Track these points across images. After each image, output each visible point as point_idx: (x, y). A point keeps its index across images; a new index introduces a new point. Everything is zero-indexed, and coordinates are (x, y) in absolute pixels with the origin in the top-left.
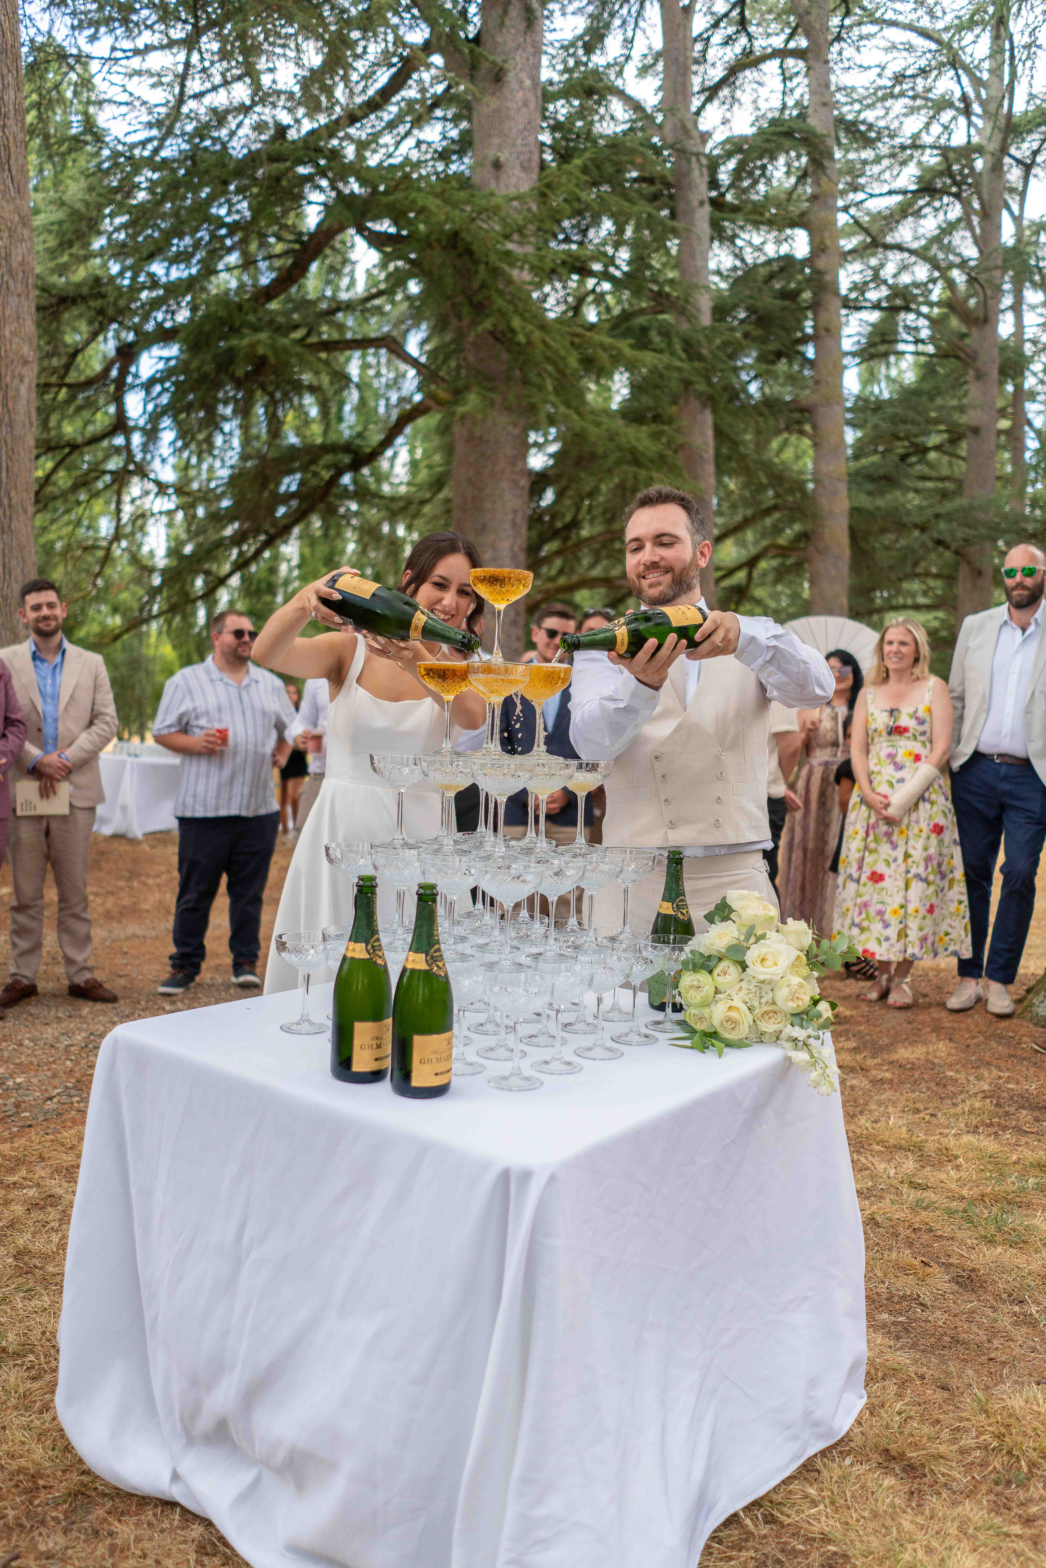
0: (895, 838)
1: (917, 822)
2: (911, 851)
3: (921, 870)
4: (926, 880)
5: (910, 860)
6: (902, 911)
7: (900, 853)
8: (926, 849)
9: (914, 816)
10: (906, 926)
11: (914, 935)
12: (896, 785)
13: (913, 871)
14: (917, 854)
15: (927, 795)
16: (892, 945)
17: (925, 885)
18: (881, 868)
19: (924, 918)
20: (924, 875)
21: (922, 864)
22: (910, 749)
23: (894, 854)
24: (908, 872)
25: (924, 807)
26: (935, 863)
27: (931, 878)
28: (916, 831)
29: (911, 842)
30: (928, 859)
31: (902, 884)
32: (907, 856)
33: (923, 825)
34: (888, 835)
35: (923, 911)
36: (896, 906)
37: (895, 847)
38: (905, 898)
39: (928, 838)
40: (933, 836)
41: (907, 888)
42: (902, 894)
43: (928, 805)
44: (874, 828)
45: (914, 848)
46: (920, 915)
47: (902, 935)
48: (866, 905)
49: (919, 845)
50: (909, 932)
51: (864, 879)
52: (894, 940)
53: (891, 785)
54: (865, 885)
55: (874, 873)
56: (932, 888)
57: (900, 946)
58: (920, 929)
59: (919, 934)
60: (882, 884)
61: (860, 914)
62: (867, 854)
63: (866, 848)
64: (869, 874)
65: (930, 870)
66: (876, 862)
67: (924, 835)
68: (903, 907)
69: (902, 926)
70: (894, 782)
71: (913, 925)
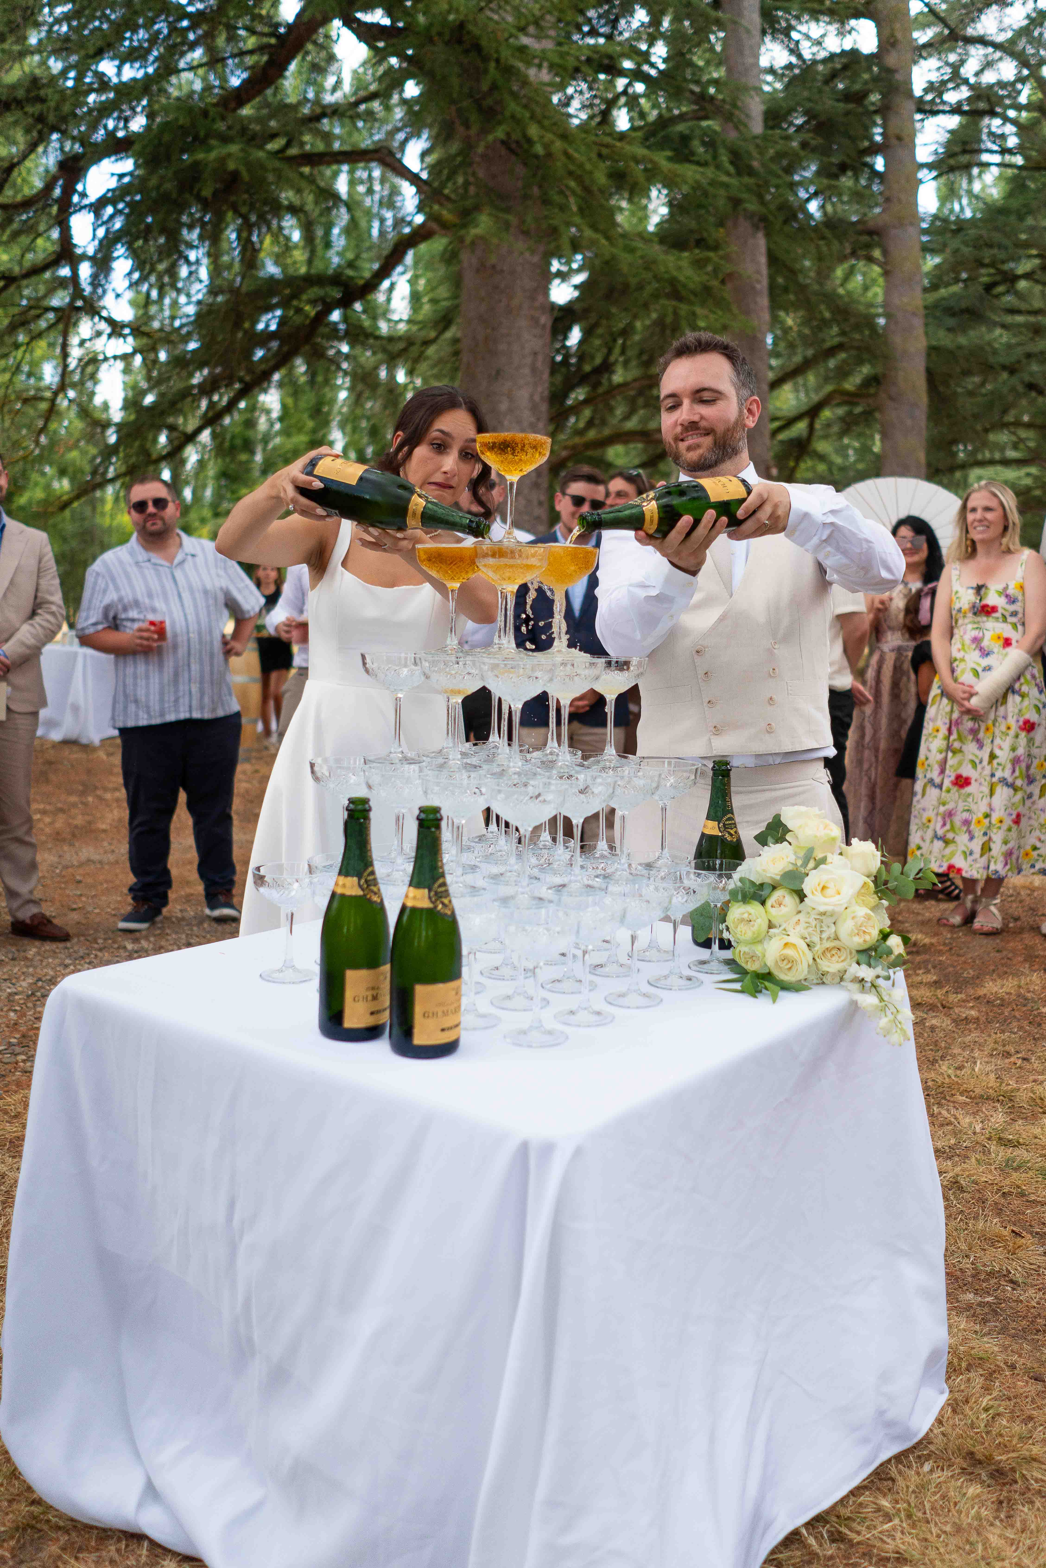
0: (981, 735)
1: (1005, 718)
2: (997, 752)
3: (1007, 774)
4: (1012, 786)
5: (995, 762)
6: (987, 822)
7: (985, 754)
8: (1013, 749)
9: (1002, 710)
10: (990, 839)
11: (997, 848)
12: (982, 674)
13: (999, 774)
14: (1004, 755)
15: (1017, 686)
16: (976, 860)
17: (1011, 791)
18: (967, 771)
19: (1009, 830)
20: (1010, 780)
21: (1009, 766)
22: (998, 631)
23: (979, 754)
24: (993, 775)
25: (1013, 700)
26: (1024, 765)
27: (1019, 783)
28: (1003, 728)
29: (998, 741)
30: (1016, 761)
31: (986, 790)
32: (992, 756)
33: (1012, 721)
34: (974, 732)
35: (1007, 822)
36: (980, 816)
37: (981, 746)
38: (990, 805)
39: (1017, 736)
40: (1023, 734)
41: (992, 793)
42: (986, 801)
43: (1018, 698)
44: (957, 723)
45: (1000, 748)
46: (1005, 826)
47: (986, 848)
48: (950, 814)
49: (1007, 744)
50: (992, 845)
51: (947, 783)
52: (977, 854)
53: (976, 674)
54: (948, 791)
55: (959, 777)
56: (1019, 795)
57: (983, 861)
58: (1006, 842)
59: (1005, 848)
60: (968, 789)
61: (944, 825)
62: (950, 754)
63: (949, 748)
64: (953, 778)
65: (1017, 773)
66: (960, 764)
67: (1012, 732)
68: (987, 816)
69: (986, 838)
70: (980, 670)
71: (997, 837)
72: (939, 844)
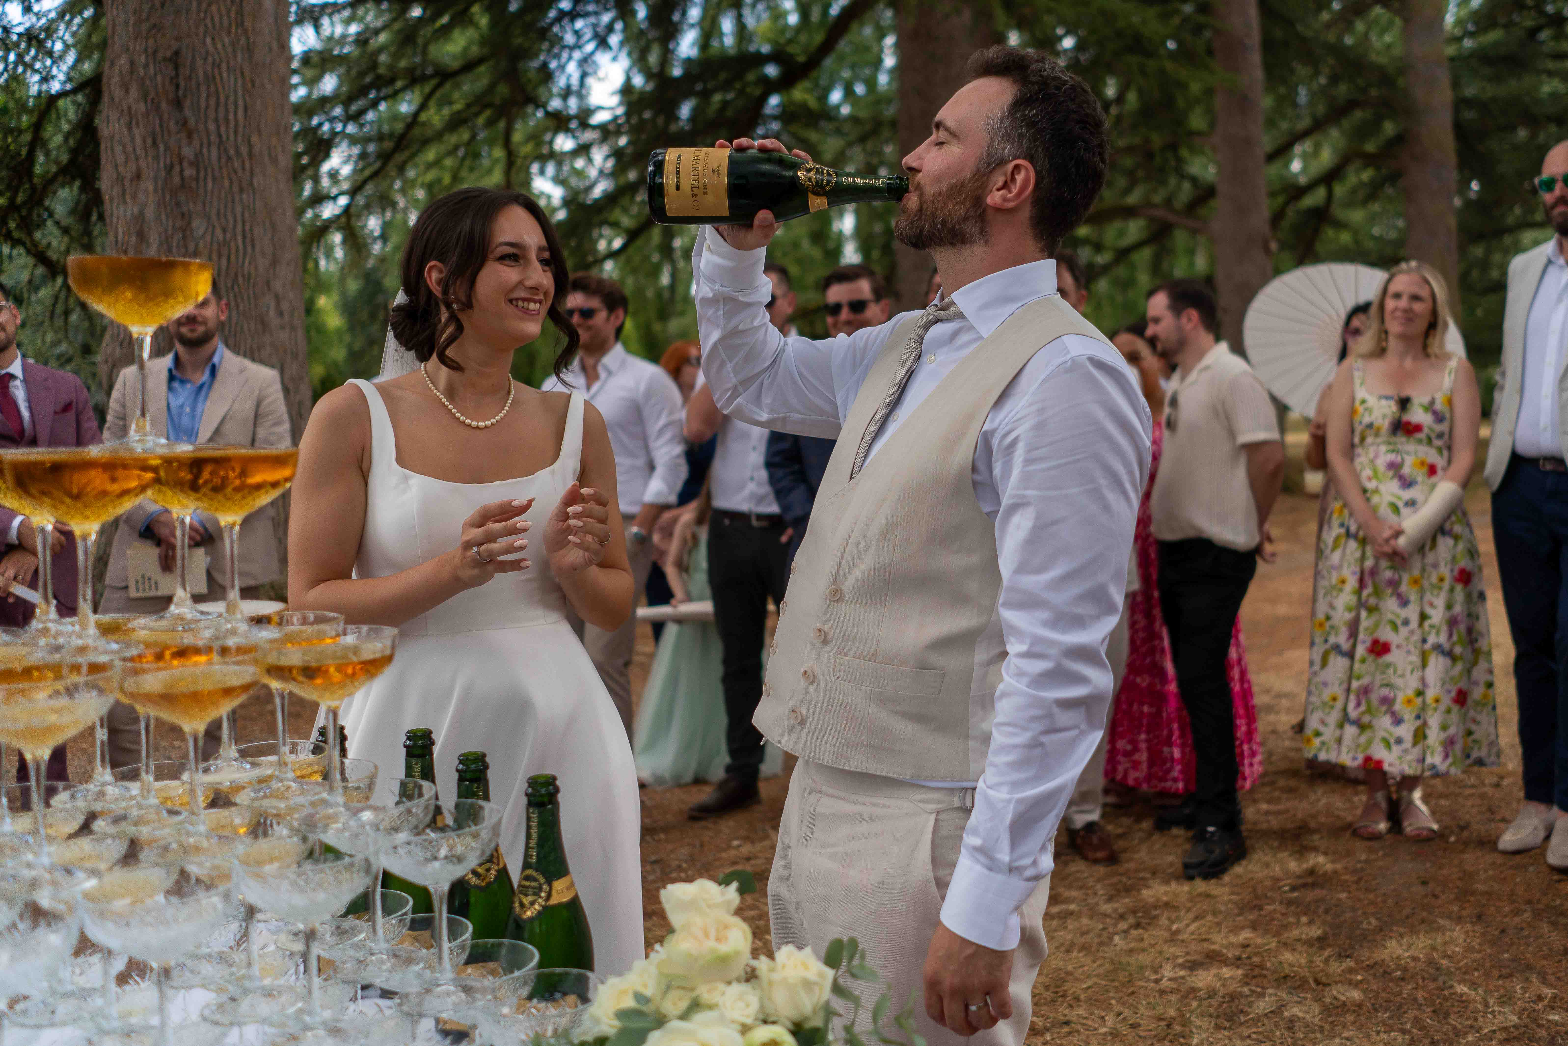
0: (1404, 588)
1: (1435, 566)
2: (1429, 611)
3: (1443, 639)
4: (1449, 654)
5: (1427, 624)
6: (1419, 701)
7: (1412, 612)
8: (1449, 606)
9: (1430, 558)
10: (1425, 724)
11: (1434, 736)
12: (1404, 511)
13: (1432, 640)
14: (1437, 615)
15: (1447, 527)
16: (1406, 751)
17: (1448, 661)
18: (1386, 635)
19: (1448, 711)
20: (1447, 647)
21: (1444, 628)
22: (1421, 456)
23: (1404, 613)
24: (1424, 641)
25: (1445, 544)
26: (1462, 627)
27: (1458, 650)
28: (1434, 579)
29: (1428, 596)
30: (1452, 622)
31: (1415, 659)
32: (1422, 617)
33: (1445, 570)
34: (1394, 584)
35: (1446, 701)
36: (1410, 692)
37: (1404, 602)
38: (1423, 680)
39: (1452, 590)
40: (1459, 588)
41: (1424, 665)
42: (1417, 674)
43: (1450, 542)
44: (1373, 572)
45: (1431, 605)
46: (1443, 707)
47: (1420, 735)
48: (1366, 691)
49: (1440, 602)
50: (1428, 732)
51: (1361, 651)
52: (1408, 744)
53: (1396, 509)
54: (1363, 661)
55: (1376, 642)
56: (1459, 666)
57: (1416, 752)
58: (1444, 728)
59: (1443, 736)
60: (1388, 658)
61: (1358, 704)
62: (1364, 614)
63: (1361, 604)
64: (1368, 644)
65: (1455, 638)
66: (1377, 625)
67: (1446, 585)
68: (1420, 693)
69: (1419, 723)
70: (1400, 504)
71: (1434, 721)
72: (1350, 731)
